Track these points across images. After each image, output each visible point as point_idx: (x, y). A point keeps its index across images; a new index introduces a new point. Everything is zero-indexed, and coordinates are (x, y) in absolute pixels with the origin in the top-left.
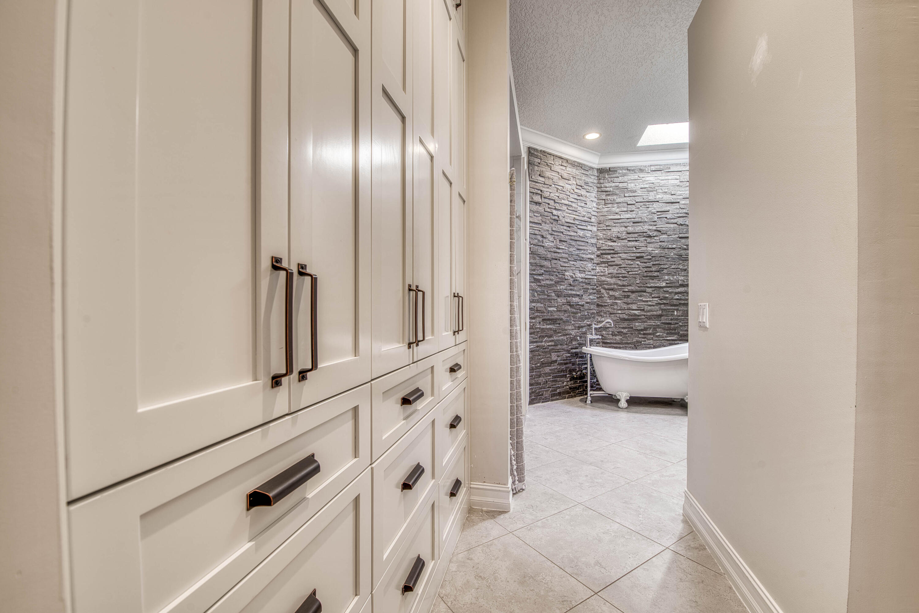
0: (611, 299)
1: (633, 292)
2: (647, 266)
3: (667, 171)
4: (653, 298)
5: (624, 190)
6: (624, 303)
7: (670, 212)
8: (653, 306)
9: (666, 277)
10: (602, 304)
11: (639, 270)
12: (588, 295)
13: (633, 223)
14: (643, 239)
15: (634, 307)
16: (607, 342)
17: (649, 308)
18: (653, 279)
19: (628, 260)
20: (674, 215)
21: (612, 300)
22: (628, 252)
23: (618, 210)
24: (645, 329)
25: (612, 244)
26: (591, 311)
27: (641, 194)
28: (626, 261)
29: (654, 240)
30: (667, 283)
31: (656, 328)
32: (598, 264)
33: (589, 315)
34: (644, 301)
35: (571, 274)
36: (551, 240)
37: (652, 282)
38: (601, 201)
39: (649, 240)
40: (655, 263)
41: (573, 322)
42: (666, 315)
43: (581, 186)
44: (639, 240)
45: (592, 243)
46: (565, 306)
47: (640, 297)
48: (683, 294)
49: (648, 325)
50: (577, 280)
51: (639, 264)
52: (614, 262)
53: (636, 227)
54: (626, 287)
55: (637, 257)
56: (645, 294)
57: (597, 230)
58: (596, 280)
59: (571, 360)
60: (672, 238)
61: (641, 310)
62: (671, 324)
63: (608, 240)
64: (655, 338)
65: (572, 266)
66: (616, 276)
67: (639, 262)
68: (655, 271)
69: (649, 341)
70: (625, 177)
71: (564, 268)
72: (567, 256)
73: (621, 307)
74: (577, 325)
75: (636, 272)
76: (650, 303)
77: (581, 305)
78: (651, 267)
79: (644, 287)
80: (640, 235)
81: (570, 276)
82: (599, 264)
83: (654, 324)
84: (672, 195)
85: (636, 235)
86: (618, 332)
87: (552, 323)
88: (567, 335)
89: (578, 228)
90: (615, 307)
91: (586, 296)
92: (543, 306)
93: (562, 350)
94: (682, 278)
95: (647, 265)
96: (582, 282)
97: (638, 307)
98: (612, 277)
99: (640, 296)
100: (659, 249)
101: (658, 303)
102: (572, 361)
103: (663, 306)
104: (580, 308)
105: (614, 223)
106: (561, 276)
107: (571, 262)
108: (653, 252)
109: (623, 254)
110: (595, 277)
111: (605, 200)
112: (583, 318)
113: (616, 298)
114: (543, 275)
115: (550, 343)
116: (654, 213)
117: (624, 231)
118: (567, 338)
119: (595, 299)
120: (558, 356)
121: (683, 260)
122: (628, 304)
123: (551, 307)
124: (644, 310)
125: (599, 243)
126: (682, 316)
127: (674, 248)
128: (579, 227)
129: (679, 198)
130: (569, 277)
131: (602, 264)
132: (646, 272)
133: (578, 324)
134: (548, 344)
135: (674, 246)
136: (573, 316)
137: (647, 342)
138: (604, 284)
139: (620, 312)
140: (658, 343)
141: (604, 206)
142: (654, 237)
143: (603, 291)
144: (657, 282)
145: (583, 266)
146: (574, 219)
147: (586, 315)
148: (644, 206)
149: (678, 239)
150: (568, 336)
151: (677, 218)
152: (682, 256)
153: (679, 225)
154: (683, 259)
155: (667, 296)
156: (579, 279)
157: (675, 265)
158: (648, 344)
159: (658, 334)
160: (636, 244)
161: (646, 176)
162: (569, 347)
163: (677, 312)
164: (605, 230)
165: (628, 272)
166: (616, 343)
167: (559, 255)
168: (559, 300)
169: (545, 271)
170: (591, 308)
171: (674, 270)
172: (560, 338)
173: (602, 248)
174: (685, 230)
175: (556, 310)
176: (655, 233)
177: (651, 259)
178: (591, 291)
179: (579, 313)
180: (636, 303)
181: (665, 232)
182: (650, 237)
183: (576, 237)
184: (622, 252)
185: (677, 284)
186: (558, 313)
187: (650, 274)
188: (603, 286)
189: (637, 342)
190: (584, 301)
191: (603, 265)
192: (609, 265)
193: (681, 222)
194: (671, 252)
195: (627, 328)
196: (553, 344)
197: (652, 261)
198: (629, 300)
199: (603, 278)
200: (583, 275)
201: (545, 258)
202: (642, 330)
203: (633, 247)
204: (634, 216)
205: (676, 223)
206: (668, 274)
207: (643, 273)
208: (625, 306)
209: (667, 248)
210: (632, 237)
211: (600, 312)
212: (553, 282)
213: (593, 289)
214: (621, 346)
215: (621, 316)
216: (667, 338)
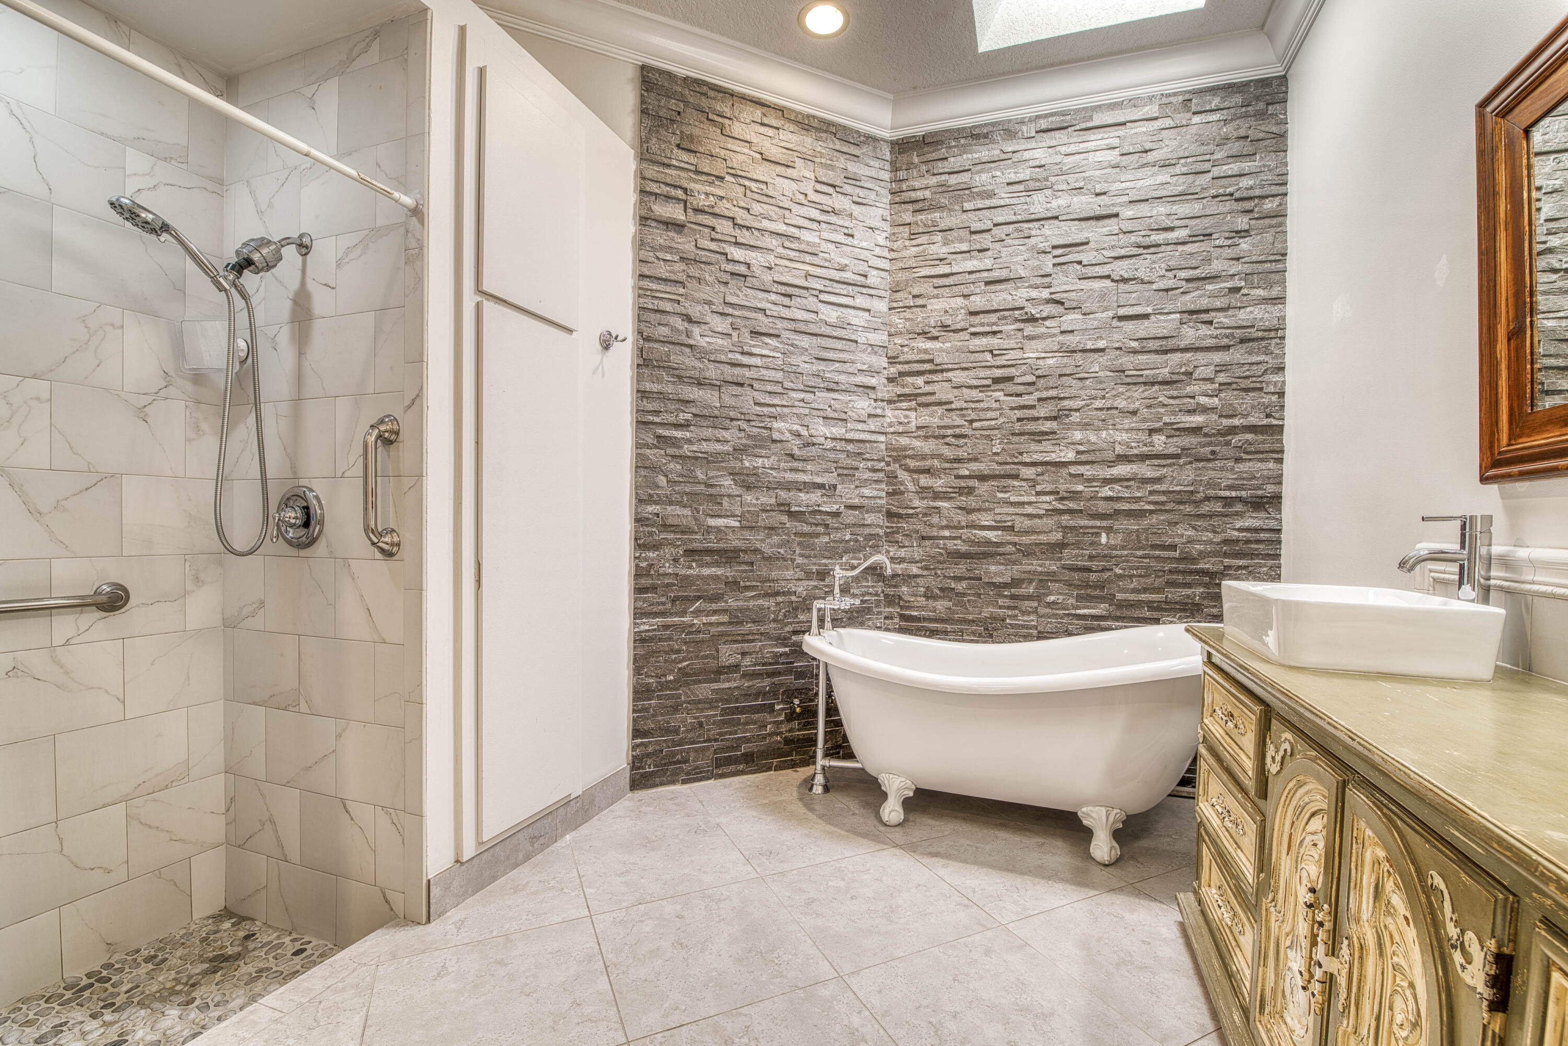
0: (923, 498)
1: (982, 478)
2: (1022, 403)
3: (1083, 126)
4: (1038, 494)
5: (961, 193)
6: (960, 508)
7: (1092, 245)
8: (1039, 516)
9: (1078, 435)
10: (901, 511)
11: (1001, 414)
12: (857, 487)
13: (987, 283)
14: (1013, 327)
15: (986, 519)
16: (911, 616)
17: (1028, 523)
18: (1040, 441)
19: (970, 387)
20: (1102, 251)
21: (925, 502)
22: (970, 365)
23: (945, 249)
24: (1016, 583)
25: (929, 345)
26: (867, 531)
27: (1008, 201)
28: (965, 390)
29: (1043, 330)
30: (1078, 453)
31: (1047, 581)
32: (890, 402)
33: (857, 541)
34: (1012, 504)
35: (795, 427)
36: (720, 330)
37: (1037, 448)
38: (901, 228)
39: (1029, 329)
40: (1045, 394)
41: (799, 560)
42: (1078, 545)
43: (834, 186)
44: (1001, 332)
45: (871, 345)
46: (773, 514)
47: (1002, 492)
48: (1126, 484)
49: (1024, 572)
50: (814, 444)
51: (1002, 398)
52: (933, 394)
53: (992, 295)
54: (965, 465)
55: (997, 381)
56: (1016, 483)
57: (890, 309)
58: (883, 446)
59: (792, 663)
60: (1095, 319)
61: (1004, 529)
62: (1089, 570)
63: (919, 334)
64: (1042, 611)
65: (797, 403)
66: (937, 434)
67: (1001, 393)
68: (1046, 419)
69: (1025, 618)
70: (965, 156)
71: (766, 410)
72: (779, 376)
73: (950, 519)
74: (814, 568)
75: (993, 423)
76: (1029, 510)
77: (828, 513)
78: (1033, 407)
79: (1014, 463)
80: (1005, 318)
81: (791, 432)
82: (895, 402)
83: (1040, 569)
84: (1097, 195)
85: (993, 318)
86: (940, 589)
87: (723, 560)
88: (777, 594)
89: (820, 301)
90: (935, 520)
91: (849, 488)
92: (690, 513)
93: (757, 637)
94: (1124, 436)
95: (1026, 400)
96: (833, 449)
97: (995, 521)
98: (926, 437)
99: (1004, 490)
100: (1057, 354)
101: (1052, 510)
102: (796, 667)
103: (1066, 517)
104: (823, 520)
105: (935, 288)
106: (755, 430)
107: (794, 395)
108: (1041, 362)
109: (958, 372)
110: (882, 438)
111: (910, 224)
112: (838, 548)
113: (937, 496)
114: (692, 428)
115: (713, 619)
116: (1045, 253)
117: (962, 308)
118: (777, 604)
119: (880, 498)
120: (744, 654)
121: (1128, 384)
122: (969, 511)
123: (720, 516)
124: (1012, 528)
125: (895, 344)
126: (1123, 548)
127: (1102, 350)
128: (824, 297)
129: (1118, 201)
130: (788, 435)
131: (901, 401)
132: (1019, 420)
133: (819, 565)
134: (704, 620)
135: (1101, 344)
136: (800, 544)
137: (1022, 619)
138: (905, 457)
139: (946, 533)
140: (1051, 623)
141: (907, 243)
142: (1044, 319)
143: (903, 475)
144: (1050, 448)
145: (836, 405)
146: (807, 275)
147: (847, 541)
148: (1016, 235)
149: (1115, 323)
150: (779, 599)
151: (1111, 260)
152: (1123, 371)
153: (1117, 281)
154: (1129, 380)
155: (1080, 488)
156: (822, 440)
157: (1104, 397)
158: (1023, 627)
159: (1052, 598)
160: (994, 342)
161: (1023, 147)
162: (787, 629)
163: (1107, 534)
164: (910, 307)
165: (971, 422)
166: (936, 620)
167: (748, 373)
168: (749, 498)
169: (695, 415)
170: (866, 523)
171: (1099, 413)
172: (752, 603)
173: (901, 359)
174: (1134, 295)
175: (737, 524)
176: (1048, 309)
177: (1033, 384)
178: (867, 475)
179: (824, 534)
180: (990, 510)
181: (1074, 304)
182: (1032, 320)
183: (812, 326)
184: (956, 366)
185: (1110, 456)
186: (747, 534)
187: (1031, 427)
188: (903, 463)
189: (994, 618)
190: (841, 503)
191: (904, 405)
192: (919, 405)
193: (1122, 273)
194: (1092, 362)
195: (966, 579)
196: (725, 618)
197: (1037, 390)
198: (972, 502)
199: (904, 441)
200: (838, 431)
201: (696, 379)
202: (1006, 585)
203: (983, 351)
204: (988, 263)
205: (1108, 277)
206: (1085, 426)
207: (1010, 425)
208: (963, 519)
209: (1080, 351)
210: (982, 325)
211: (893, 533)
212: (728, 448)
213: (875, 470)
214: (949, 627)
215: (950, 544)
216: (1079, 612)
